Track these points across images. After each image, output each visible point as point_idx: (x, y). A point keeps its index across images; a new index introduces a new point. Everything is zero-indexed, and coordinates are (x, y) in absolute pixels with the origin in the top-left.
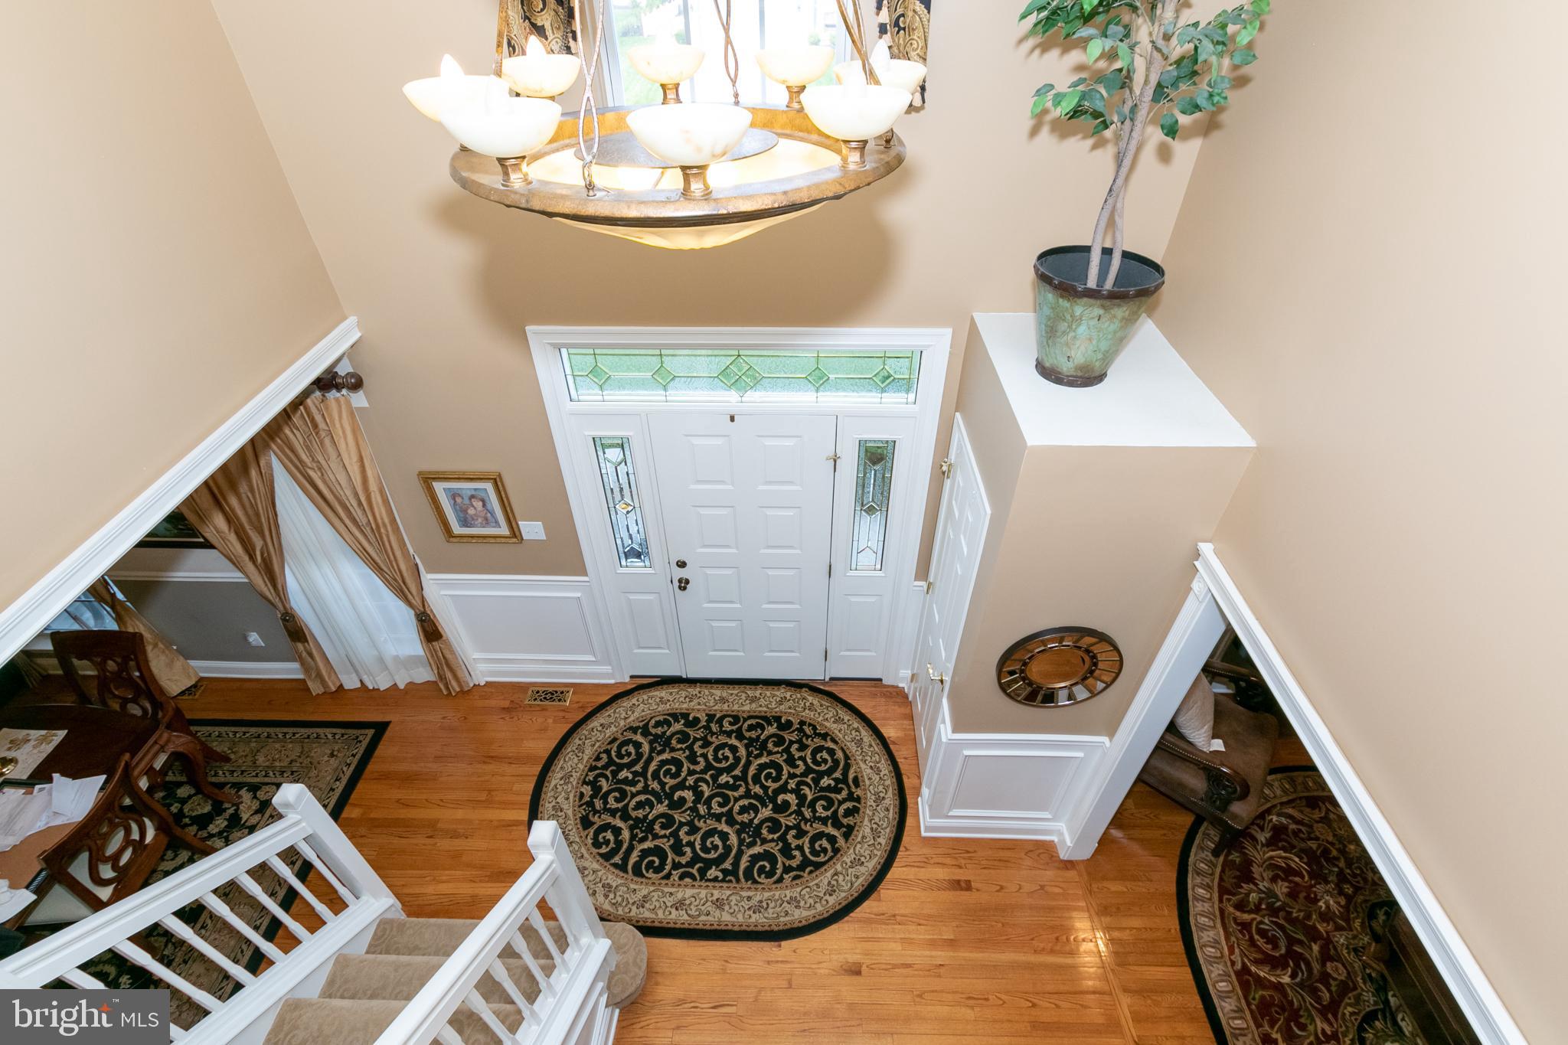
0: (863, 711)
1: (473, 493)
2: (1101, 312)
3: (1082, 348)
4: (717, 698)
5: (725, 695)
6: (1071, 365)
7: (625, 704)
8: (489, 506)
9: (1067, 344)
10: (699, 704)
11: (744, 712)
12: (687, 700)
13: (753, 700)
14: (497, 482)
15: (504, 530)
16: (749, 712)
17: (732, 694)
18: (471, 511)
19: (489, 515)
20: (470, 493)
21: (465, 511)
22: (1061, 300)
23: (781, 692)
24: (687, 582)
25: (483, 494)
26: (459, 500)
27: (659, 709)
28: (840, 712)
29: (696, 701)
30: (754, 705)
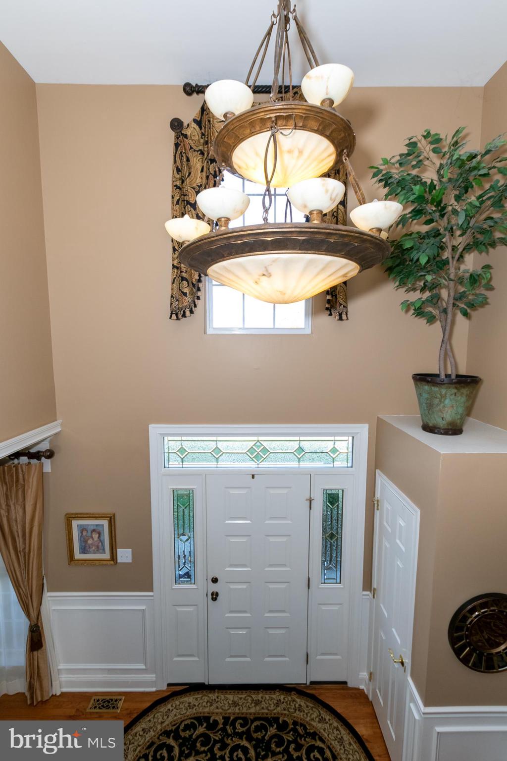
0: (339, 711)
1: (95, 528)
2: (456, 391)
3: (449, 412)
4: (230, 702)
5: (236, 699)
6: (444, 422)
7: (162, 710)
8: (102, 538)
9: (441, 411)
10: (217, 708)
11: (251, 714)
12: (209, 704)
13: (257, 703)
14: (112, 520)
15: (107, 556)
16: (255, 714)
17: (241, 698)
18: (90, 542)
19: (100, 544)
20: (92, 528)
21: (86, 542)
22: (433, 388)
23: (277, 696)
24: (217, 594)
25: (100, 529)
26: (84, 533)
27: (188, 713)
28: (321, 712)
29: (215, 705)
30: (258, 708)
